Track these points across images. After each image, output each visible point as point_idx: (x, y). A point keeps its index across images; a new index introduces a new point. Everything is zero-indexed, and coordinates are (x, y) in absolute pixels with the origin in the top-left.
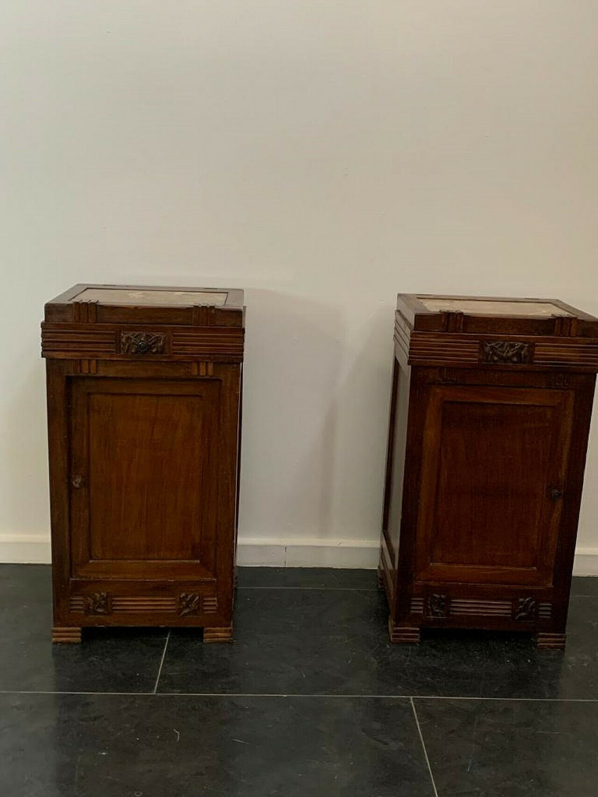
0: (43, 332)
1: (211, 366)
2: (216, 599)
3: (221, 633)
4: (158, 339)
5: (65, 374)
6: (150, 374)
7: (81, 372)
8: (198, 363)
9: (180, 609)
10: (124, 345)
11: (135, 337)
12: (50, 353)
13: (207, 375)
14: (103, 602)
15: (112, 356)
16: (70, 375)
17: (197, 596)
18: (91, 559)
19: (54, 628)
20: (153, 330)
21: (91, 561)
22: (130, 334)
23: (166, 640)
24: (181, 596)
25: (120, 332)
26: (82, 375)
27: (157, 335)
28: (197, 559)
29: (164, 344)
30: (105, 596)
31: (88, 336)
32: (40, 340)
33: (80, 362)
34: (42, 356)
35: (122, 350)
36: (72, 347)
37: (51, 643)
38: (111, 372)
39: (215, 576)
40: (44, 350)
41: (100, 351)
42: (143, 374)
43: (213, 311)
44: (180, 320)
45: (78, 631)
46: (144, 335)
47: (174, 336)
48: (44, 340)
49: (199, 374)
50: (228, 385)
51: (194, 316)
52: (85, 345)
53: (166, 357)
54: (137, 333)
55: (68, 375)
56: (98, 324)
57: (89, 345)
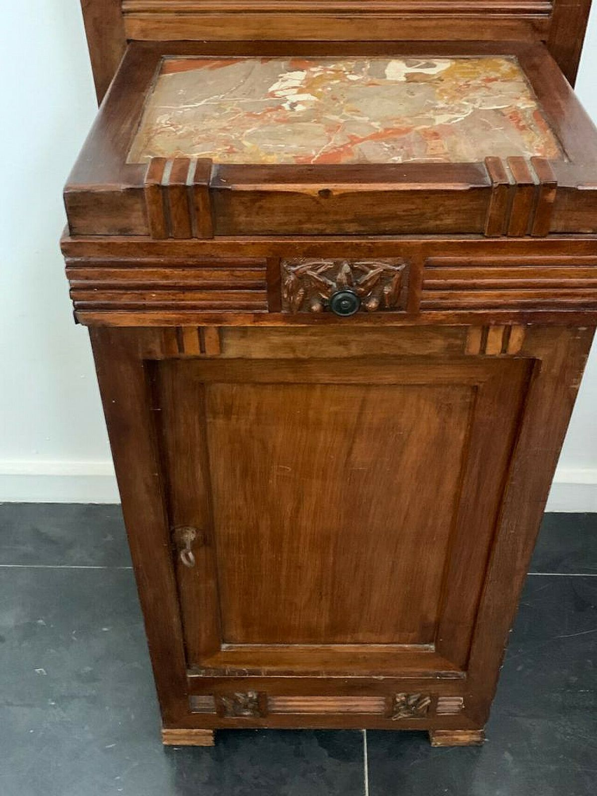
0: (68, 265)
1: (517, 335)
2: (462, 699)
3: (464, 737)
4: (383, 278)
5: (140, 356)
6: (355, 350)
7: (181, 349)
8: (485, 330)
9: (393, 711)
10: (291, 293)
11: (321, 274)
12: (97, 316)
13: (504, 350)
14: (251, 705)
15: (259, 317)
16: (154, 357)
17: (426, 696)
18: (224, 642)
19: (164, 731)
20: (372, 252)
21: (224, 646)
22: (305, 266)
23: (362, 733)
24: (398, 700)
25: (281, 260)
26: (182, 355)
27: (380, 266)
28: (430, 642)
29: (399, 288)
30: (255, 697)
31: (192, 272)
32: (64, 285)
33: (176, 334)
34: (77, 322)
35: (285, 305)
36: (153, 298)
37: (162, 749)
38: (258, 350)
39: (465, 667)
40: (77, 308)
41: (230, 308)
42: (339, 351)
43: (552, 196)
44: (449, 221)
45: (209, 734)
46: (346, 268)
47: (428, 265)
48: (73, 281)
49: (483, 350)
50: (555, 371)
51: (490, 212)
52: (189, 295)
53: (402, 318)
54: (328, 263)
55: (149, 357)
56: (218, 240)
57: (199, 295)
